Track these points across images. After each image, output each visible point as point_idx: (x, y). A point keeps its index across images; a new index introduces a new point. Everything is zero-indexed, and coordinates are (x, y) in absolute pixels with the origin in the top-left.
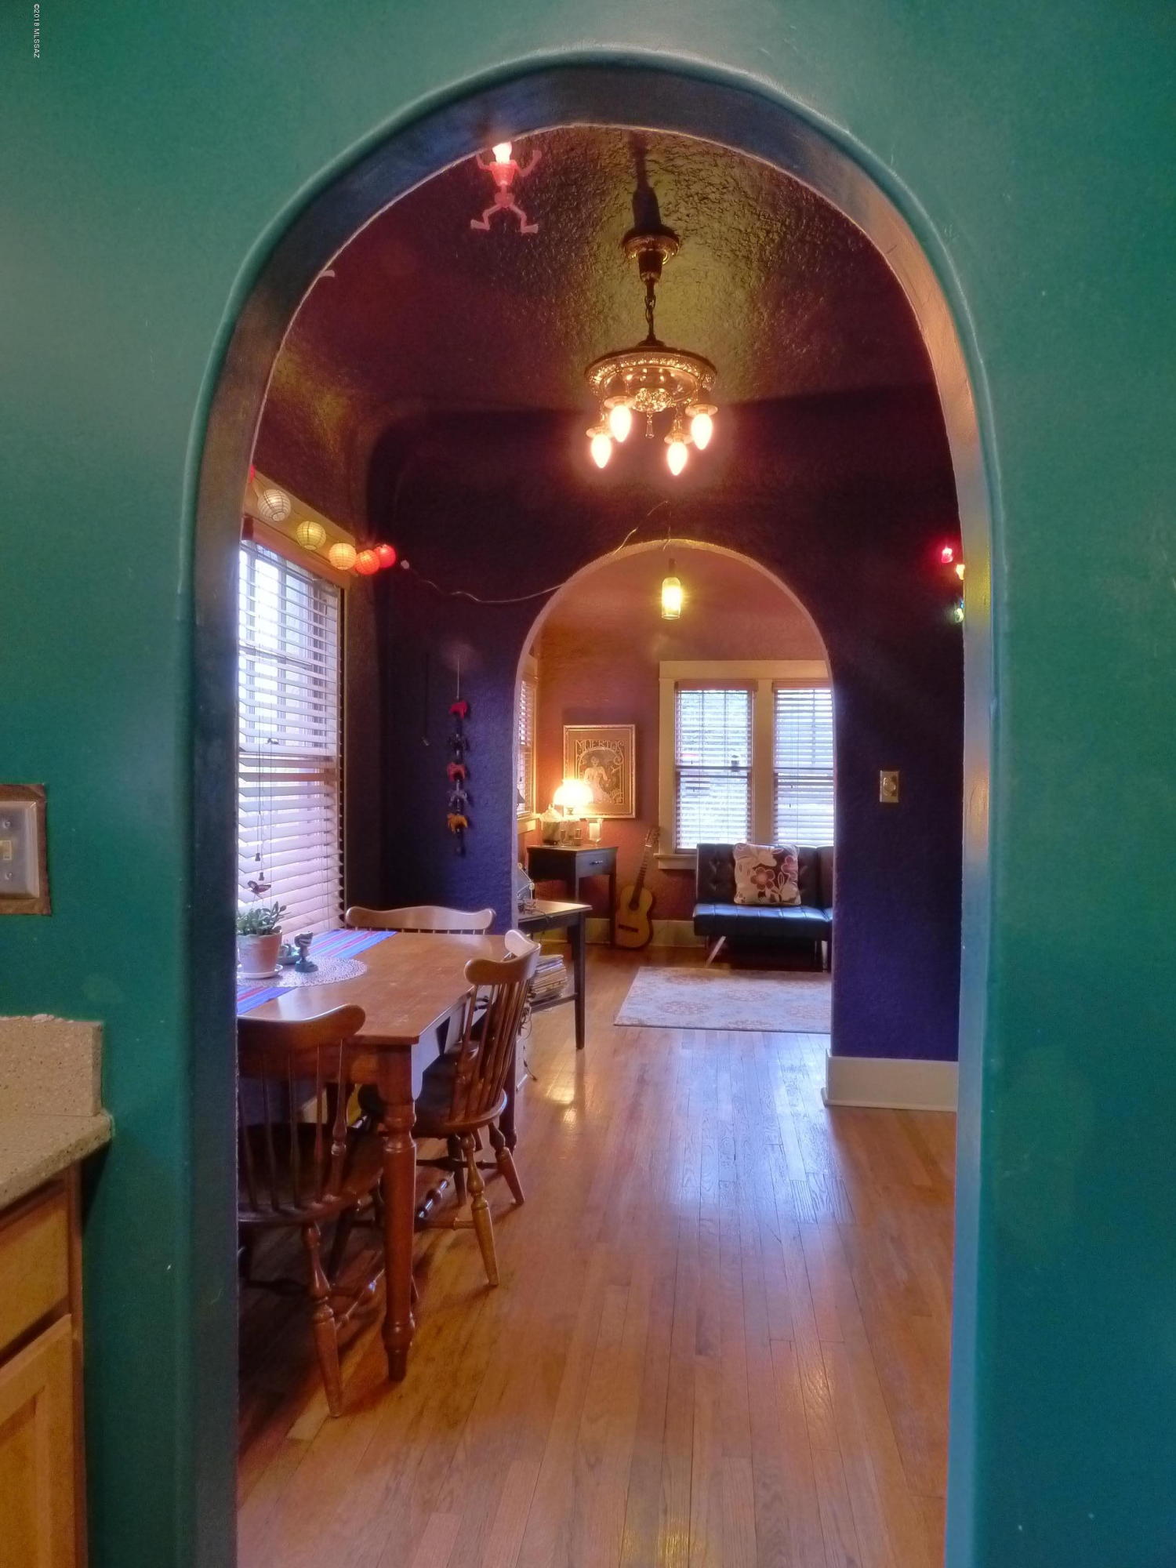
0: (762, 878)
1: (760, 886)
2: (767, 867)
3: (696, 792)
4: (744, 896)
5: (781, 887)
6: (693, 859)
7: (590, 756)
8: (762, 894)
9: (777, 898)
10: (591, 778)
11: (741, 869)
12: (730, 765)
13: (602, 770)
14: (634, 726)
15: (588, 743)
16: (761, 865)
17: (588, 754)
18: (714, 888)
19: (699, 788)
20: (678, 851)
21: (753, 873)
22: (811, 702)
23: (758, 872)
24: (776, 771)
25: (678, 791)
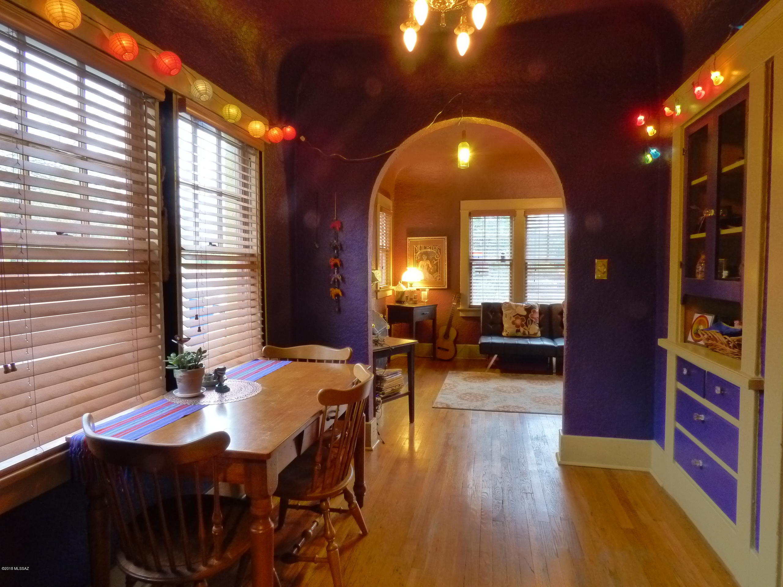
0: (518, 322)
1: (517, 326)
2: (521, 316)
3: (481, 273)
4: (508, 332)
5: (529, 326)
6: (480, 311)
7: (422, 254)
8: (518, 331)
9: (527, 333)
10: (423, 266)
11: (506, 316)
12: (500, 258)
13: (428, 262)
14: (446, 237)
15: (421, 247)
16: (518, 314)
17: (420, 253)
18: (491, 327)
19: (483, 272)
20: (471, 307)
21: (513, 319)
22: (547, 222)
23: (516, 318)
24: (527, 261)
25: (471, 273)
